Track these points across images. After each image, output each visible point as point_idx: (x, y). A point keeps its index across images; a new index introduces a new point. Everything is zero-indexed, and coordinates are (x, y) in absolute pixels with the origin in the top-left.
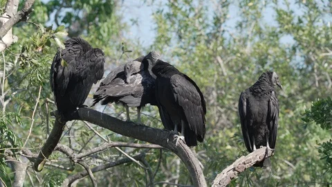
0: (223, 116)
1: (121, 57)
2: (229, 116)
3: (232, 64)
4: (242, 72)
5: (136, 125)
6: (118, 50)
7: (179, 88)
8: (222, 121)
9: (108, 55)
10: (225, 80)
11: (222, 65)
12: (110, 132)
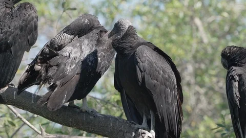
0: (203, 98)
1: (61, 17)
2: (210, 98)
3: (214, 26)
4: (229, 37)
5: (81, 111)
6: (56, 8)
7: (146, 64)
8: (201, 106)
9: (43, 15)
10: (205, 49)
11: (201, 29)
12: (45, 121)
